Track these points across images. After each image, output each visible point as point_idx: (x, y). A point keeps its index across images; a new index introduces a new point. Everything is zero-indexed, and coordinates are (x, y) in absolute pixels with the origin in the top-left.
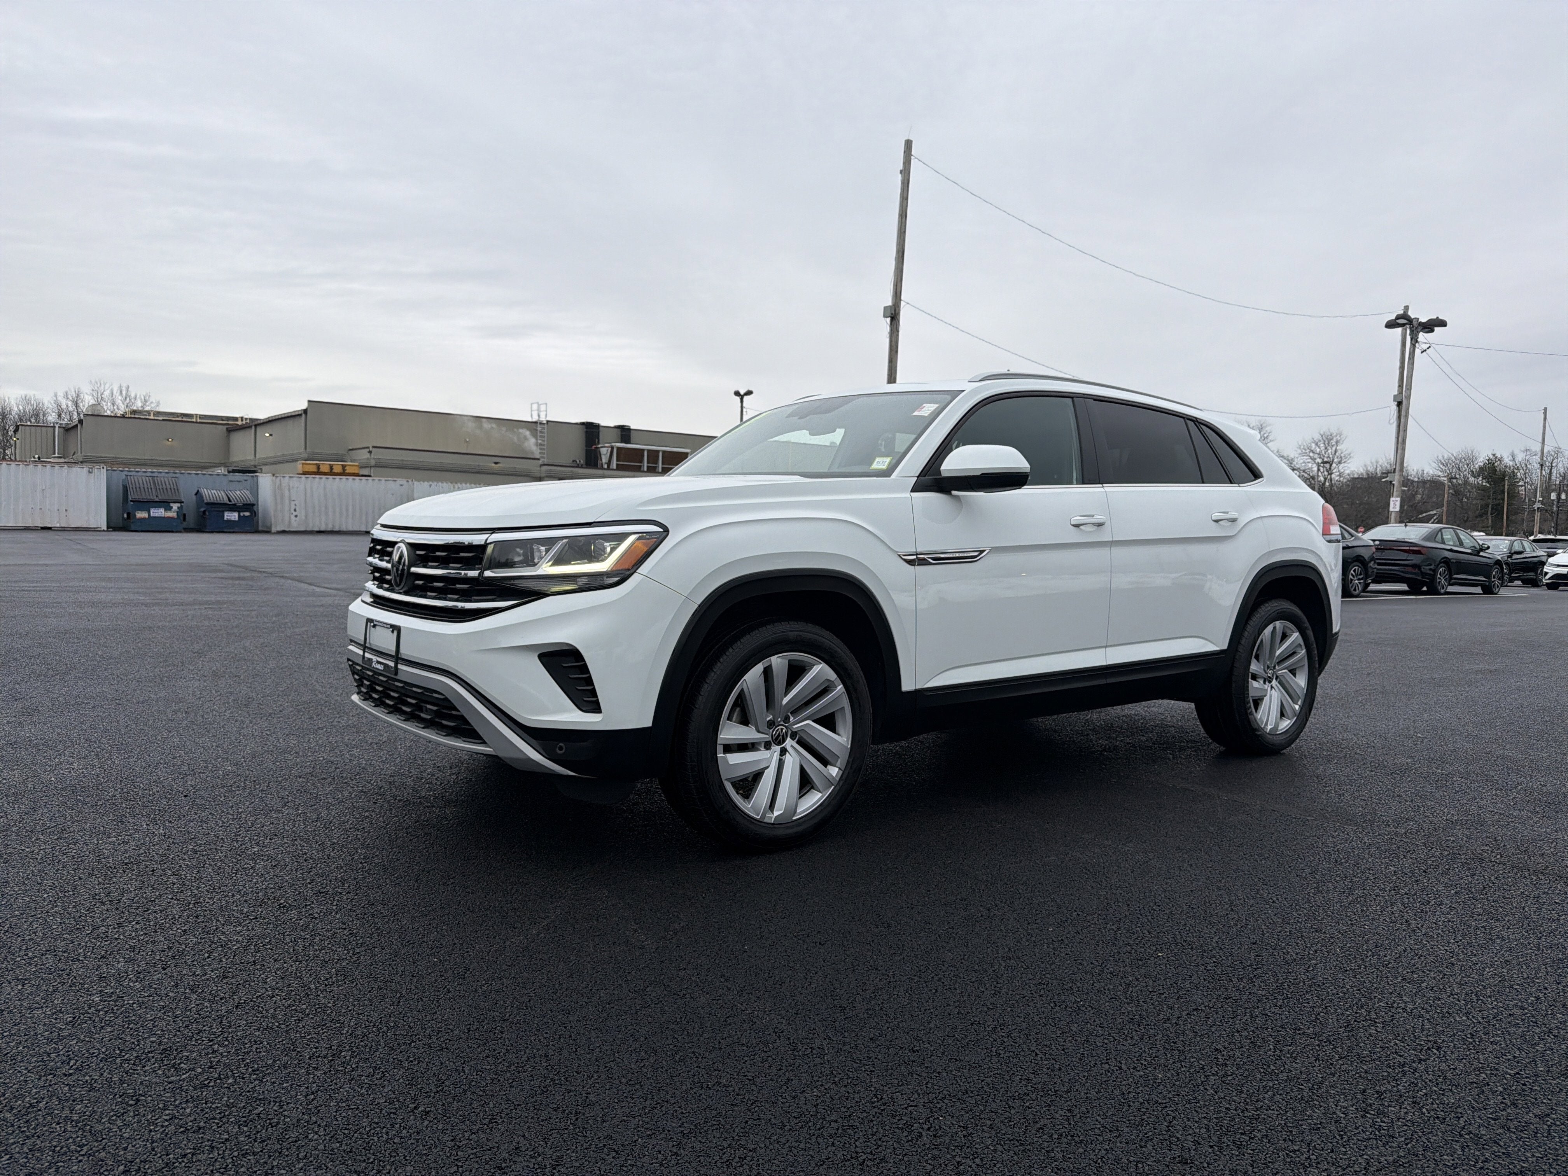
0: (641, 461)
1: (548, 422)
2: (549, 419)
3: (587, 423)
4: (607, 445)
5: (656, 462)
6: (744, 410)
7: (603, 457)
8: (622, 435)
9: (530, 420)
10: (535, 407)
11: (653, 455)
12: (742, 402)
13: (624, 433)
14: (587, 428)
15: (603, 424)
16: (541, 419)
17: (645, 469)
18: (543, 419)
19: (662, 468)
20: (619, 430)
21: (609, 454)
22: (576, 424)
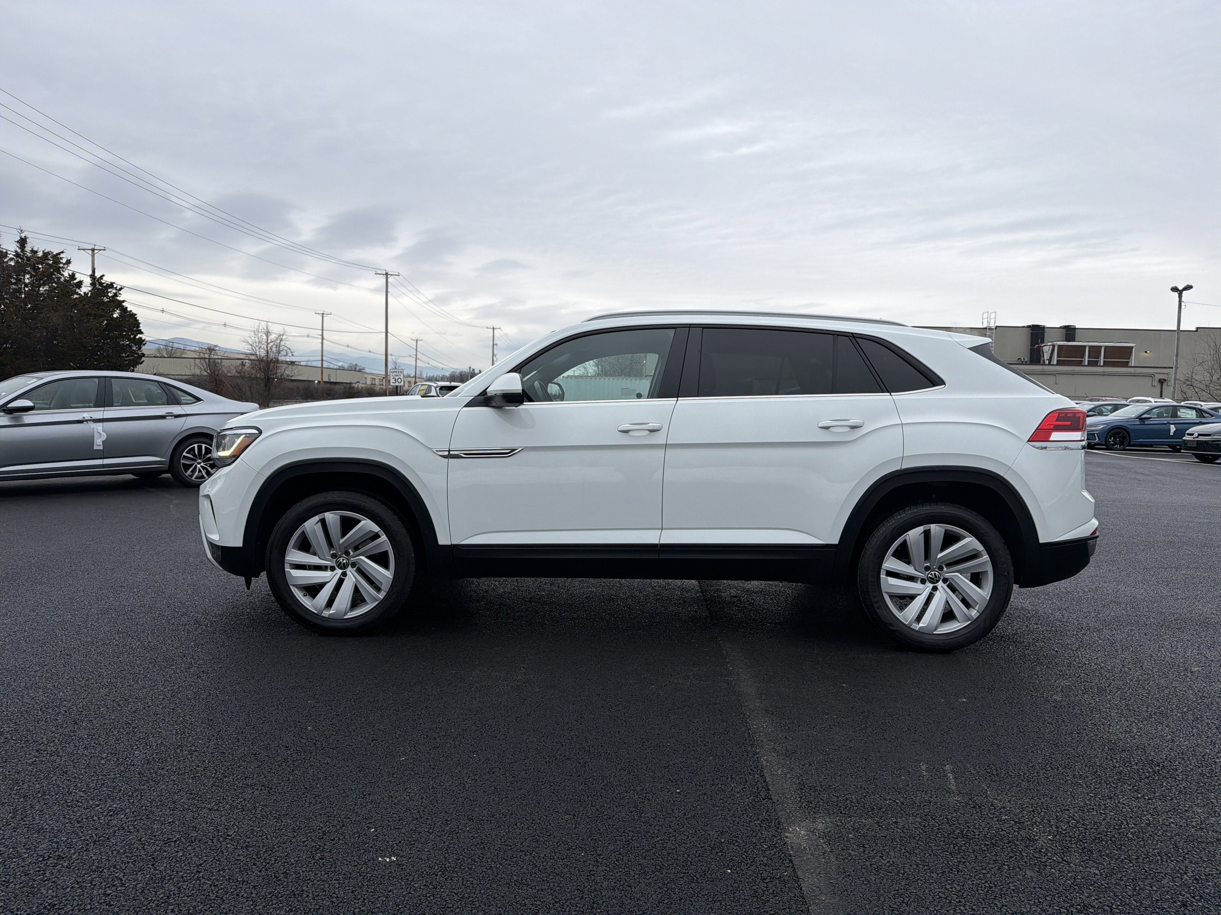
0: (1083, 356)
1: (997, 327)
2: (997, 325)
3: (1033, 325)
4: (1049, 344)
5: (1098, 356)
6: (1183, 304)
7: (1045, 354)
8: (1066, 334)
9: (981, 326)
10: (985, 315)
11: (1095, 351)
12: (1180, 296)
13: (1069, 332)
14: (1032, 330)
15: (1048, 325)
16: (990, 326)
17: (1086, 364)
18: (992, 325)
19: (1104, 361)
20: (1064, 330)
21: (1050, 351)
22: (1024, 327)
